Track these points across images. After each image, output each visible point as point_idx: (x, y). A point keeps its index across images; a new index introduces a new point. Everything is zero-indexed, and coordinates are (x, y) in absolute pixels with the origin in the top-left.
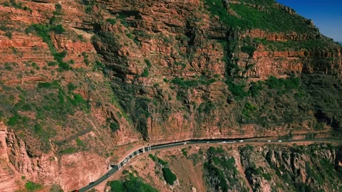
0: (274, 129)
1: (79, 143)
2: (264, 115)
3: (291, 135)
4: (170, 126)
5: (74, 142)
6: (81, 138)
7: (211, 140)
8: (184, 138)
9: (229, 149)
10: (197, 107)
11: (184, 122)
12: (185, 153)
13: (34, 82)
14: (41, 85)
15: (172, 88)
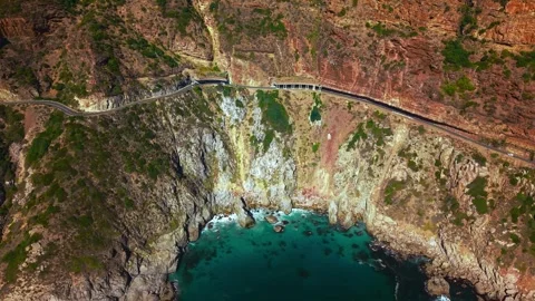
0: (476, 124)
1: (252, 56)
2: (478, 101)
3: (503, 143)
4: (343, 73)
5: (249, 53)
6: (256, 53)
7: (386, 106)
8: (358, 91)
9: (396, 121)
10: (386, 63)
11: (360, 74)
12: (350, 107)
13: (251, 6)
14: (255, 11)
15: (369, 35)
